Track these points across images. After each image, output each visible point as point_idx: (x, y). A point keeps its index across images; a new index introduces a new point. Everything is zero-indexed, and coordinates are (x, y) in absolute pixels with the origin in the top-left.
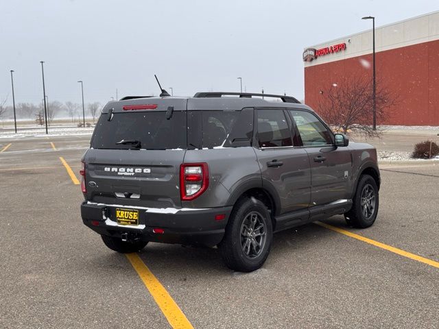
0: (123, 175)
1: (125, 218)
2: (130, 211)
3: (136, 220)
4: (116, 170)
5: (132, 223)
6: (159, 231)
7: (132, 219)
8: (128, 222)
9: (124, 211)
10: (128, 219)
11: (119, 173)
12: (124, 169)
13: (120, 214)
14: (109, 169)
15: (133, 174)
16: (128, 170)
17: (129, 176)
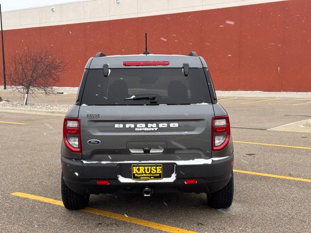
0: (143, 131)
1: (146, 174)
2: (152, 166)
3: (160, 174)
4: (132, 126)
5: (156, 178)
6: (192, 182)
7: (156, 173)
8: (150, 177)
9: (144, 166)
10: (150, 173)
11: (136, 129)
12: (144, 125)
13: (139, 170)
14: (121, 126)
15: (156, 129)
16: (150, 125)
17: (151, 131)
